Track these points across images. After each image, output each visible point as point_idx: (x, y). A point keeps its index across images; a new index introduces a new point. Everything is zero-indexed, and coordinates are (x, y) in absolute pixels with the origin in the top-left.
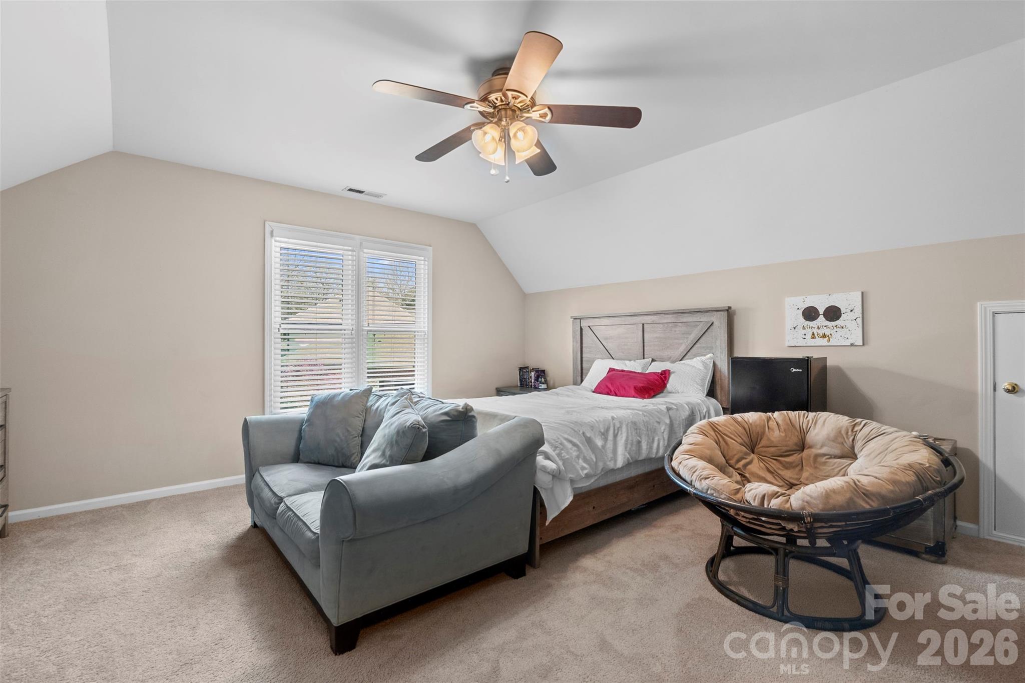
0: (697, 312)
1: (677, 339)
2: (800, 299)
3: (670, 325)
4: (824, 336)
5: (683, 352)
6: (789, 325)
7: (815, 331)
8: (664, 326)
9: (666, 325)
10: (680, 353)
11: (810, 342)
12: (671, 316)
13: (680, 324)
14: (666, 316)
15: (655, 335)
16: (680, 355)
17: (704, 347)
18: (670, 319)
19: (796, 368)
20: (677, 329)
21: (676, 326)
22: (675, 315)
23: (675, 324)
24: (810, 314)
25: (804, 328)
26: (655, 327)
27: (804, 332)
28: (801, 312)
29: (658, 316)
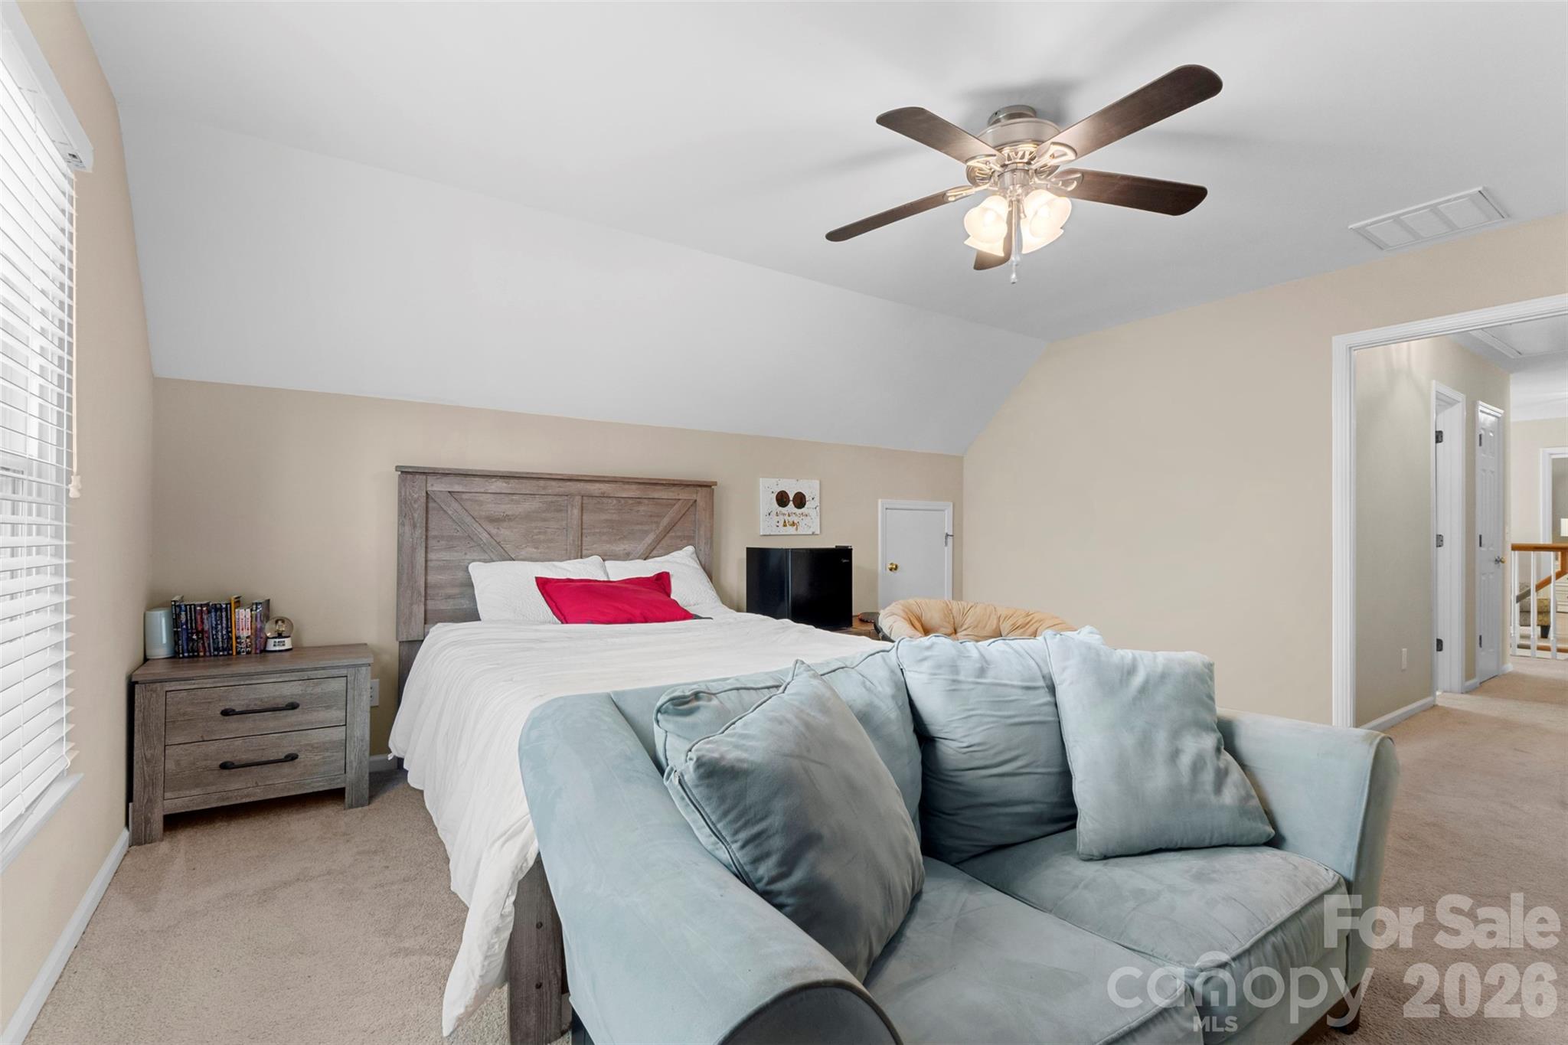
0: (674, 485)
1: (641, 524)
2: (774, 481)
3: (630, 501)
4: (793, 524)
5: (651, 544)
6: (763, 509)
7: (786, 518)
8: (620, 502)
9: (623, 501)
10: (646, 545)
11: (783, 531)
12: (634, 487)
13: (646, 501)
14: (627, 486)
15: (604, 517)
16: (647, 548)
17: (679, 537)
18: (633, 492)
19: (845, 559)
20: (642, 508)
21: (640, 503)
22: (642, 486)
23: (638, 500)
24: (782, 499)
25: (777, 515)
26: (603, 503)
27: (777, 519)
28: (774, 496)
29: (613, 485)
